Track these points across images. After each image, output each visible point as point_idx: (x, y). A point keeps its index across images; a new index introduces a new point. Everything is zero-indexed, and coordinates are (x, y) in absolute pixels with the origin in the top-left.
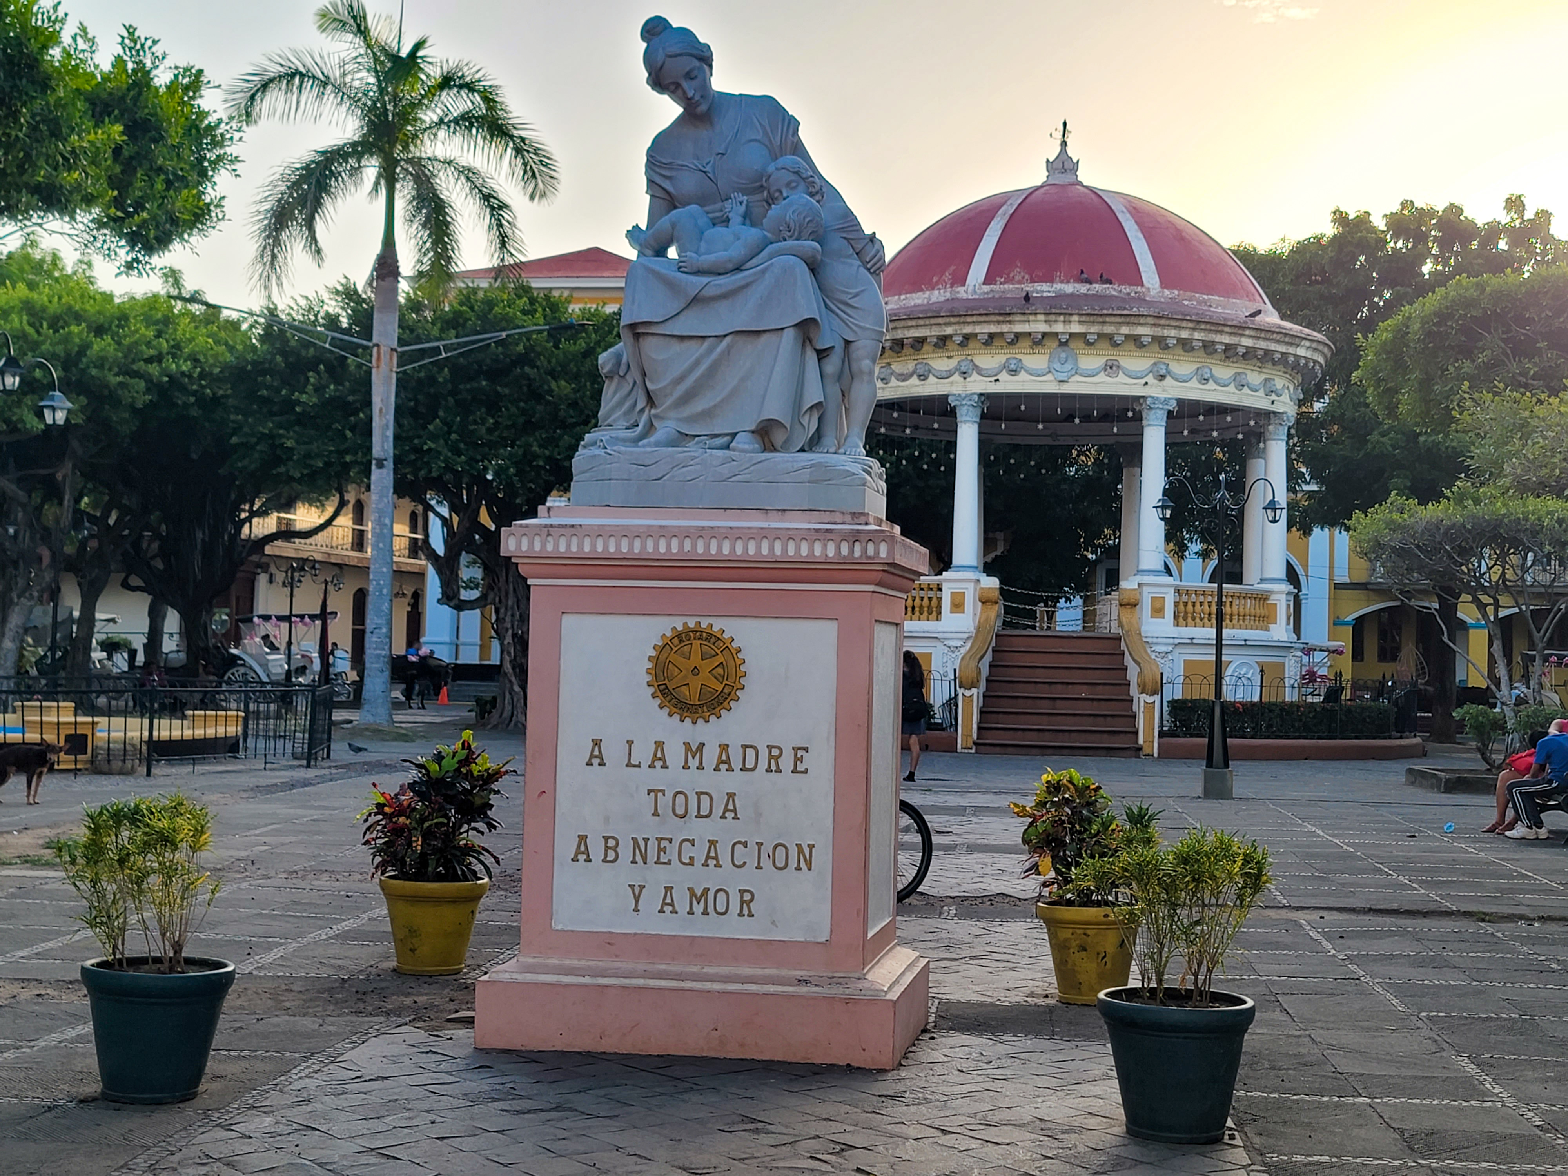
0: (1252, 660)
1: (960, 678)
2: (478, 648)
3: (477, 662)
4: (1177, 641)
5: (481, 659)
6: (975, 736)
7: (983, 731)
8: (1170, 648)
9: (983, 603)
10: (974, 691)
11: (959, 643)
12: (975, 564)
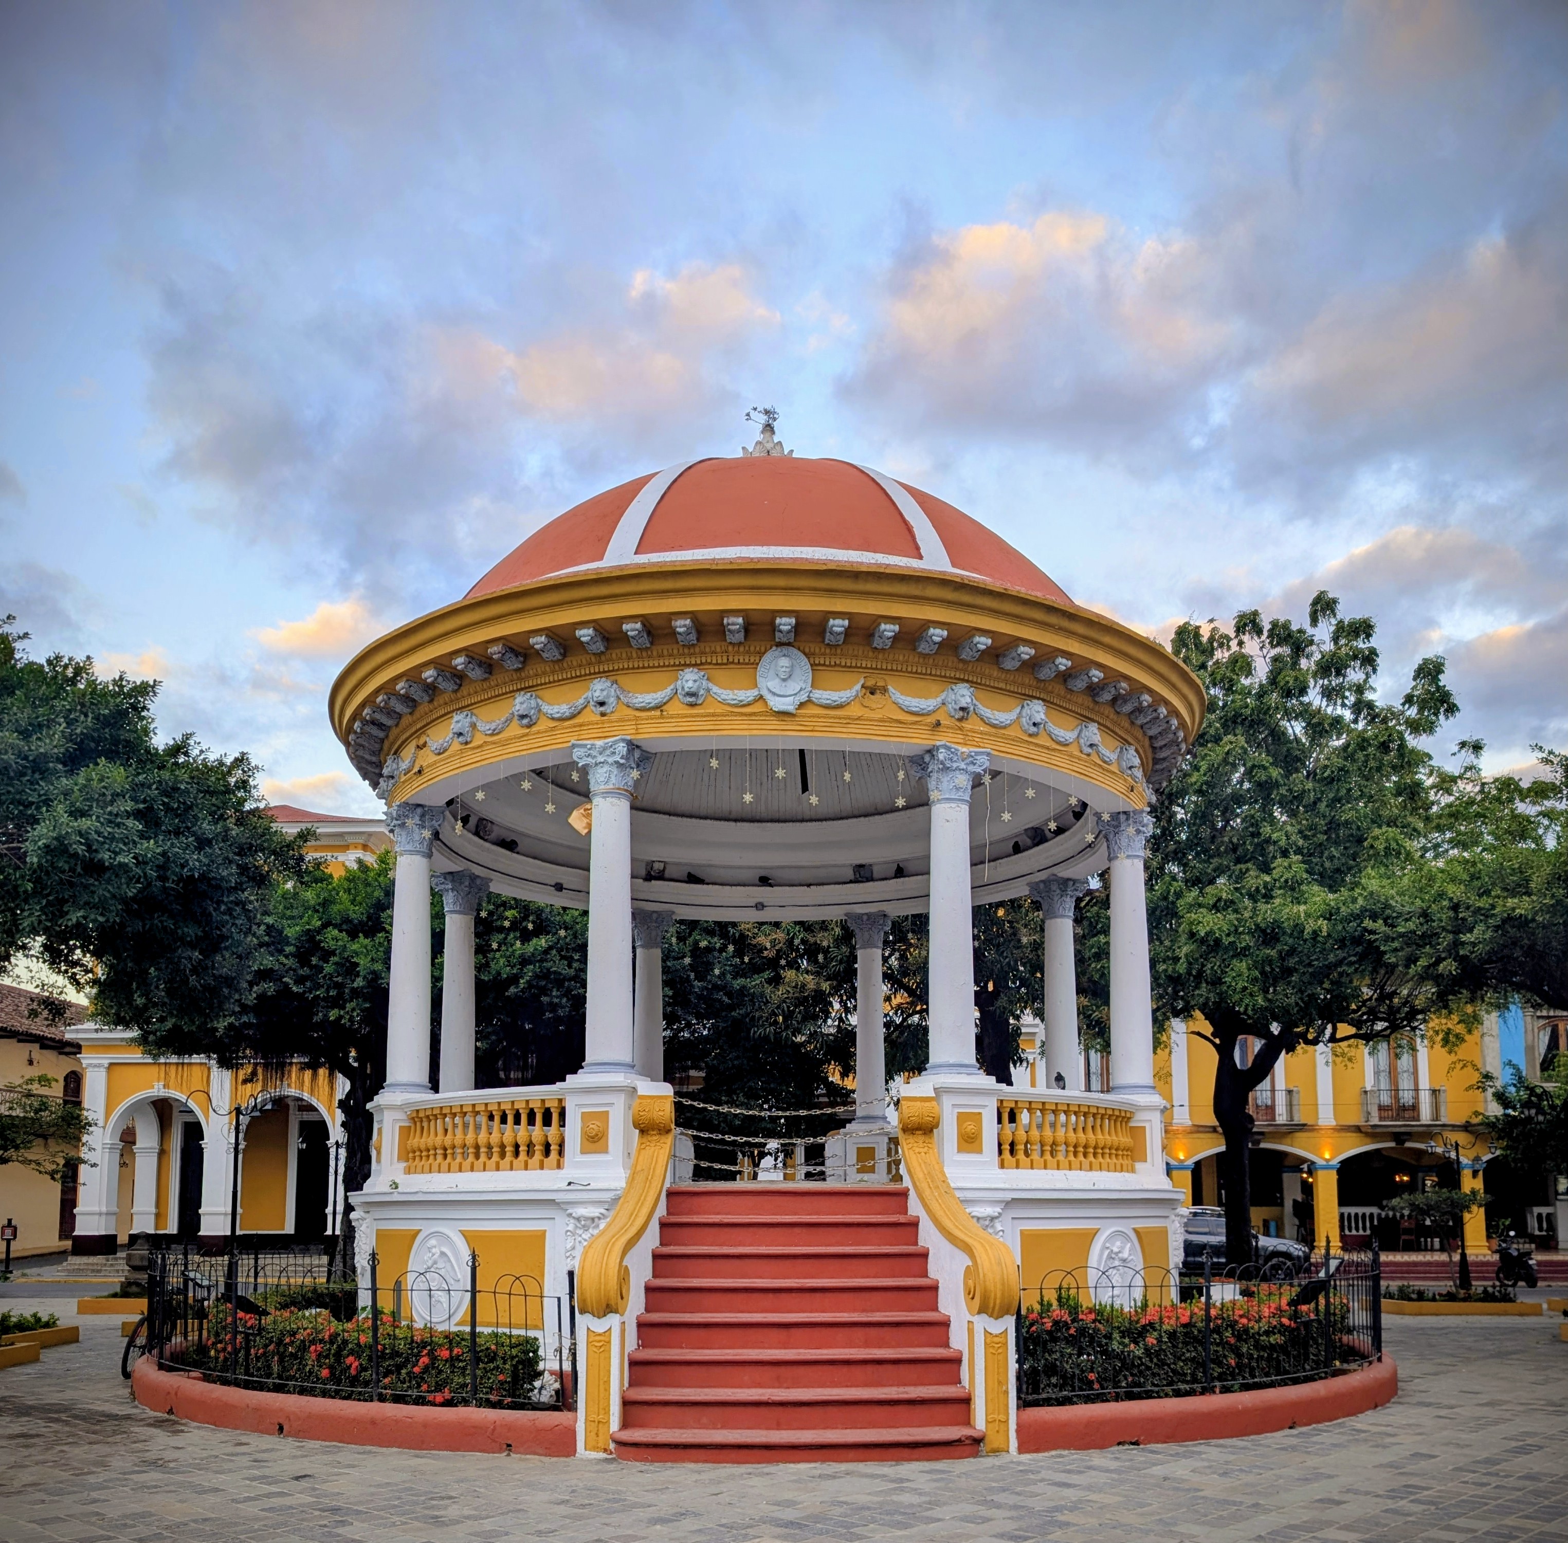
0: (1127, 1227)
1: (582, 1294)
2: (153, 1217)
3: (152, 1232)
4: (1009, 1196)
5: (156, 1228)
6: (614, 1424)
7: (634, 1410)
8: (997, 1210)
9: (643, 1132)
10: (613, 1321)
11: (594, 1211)
12: (627, 1058)
